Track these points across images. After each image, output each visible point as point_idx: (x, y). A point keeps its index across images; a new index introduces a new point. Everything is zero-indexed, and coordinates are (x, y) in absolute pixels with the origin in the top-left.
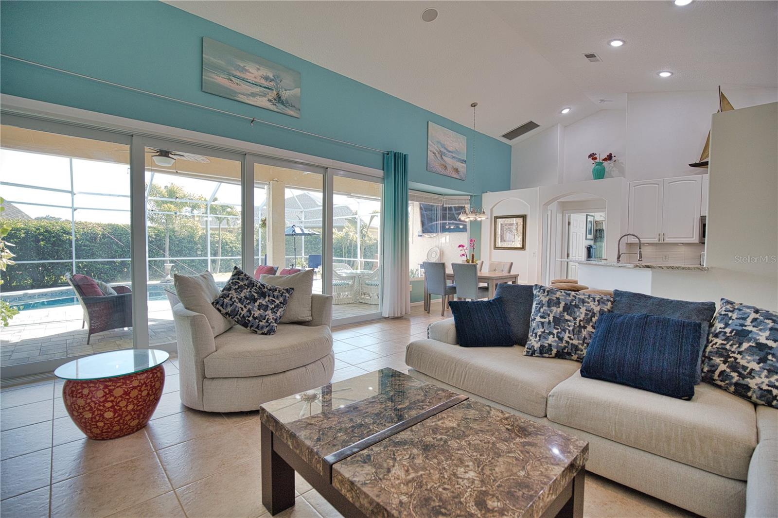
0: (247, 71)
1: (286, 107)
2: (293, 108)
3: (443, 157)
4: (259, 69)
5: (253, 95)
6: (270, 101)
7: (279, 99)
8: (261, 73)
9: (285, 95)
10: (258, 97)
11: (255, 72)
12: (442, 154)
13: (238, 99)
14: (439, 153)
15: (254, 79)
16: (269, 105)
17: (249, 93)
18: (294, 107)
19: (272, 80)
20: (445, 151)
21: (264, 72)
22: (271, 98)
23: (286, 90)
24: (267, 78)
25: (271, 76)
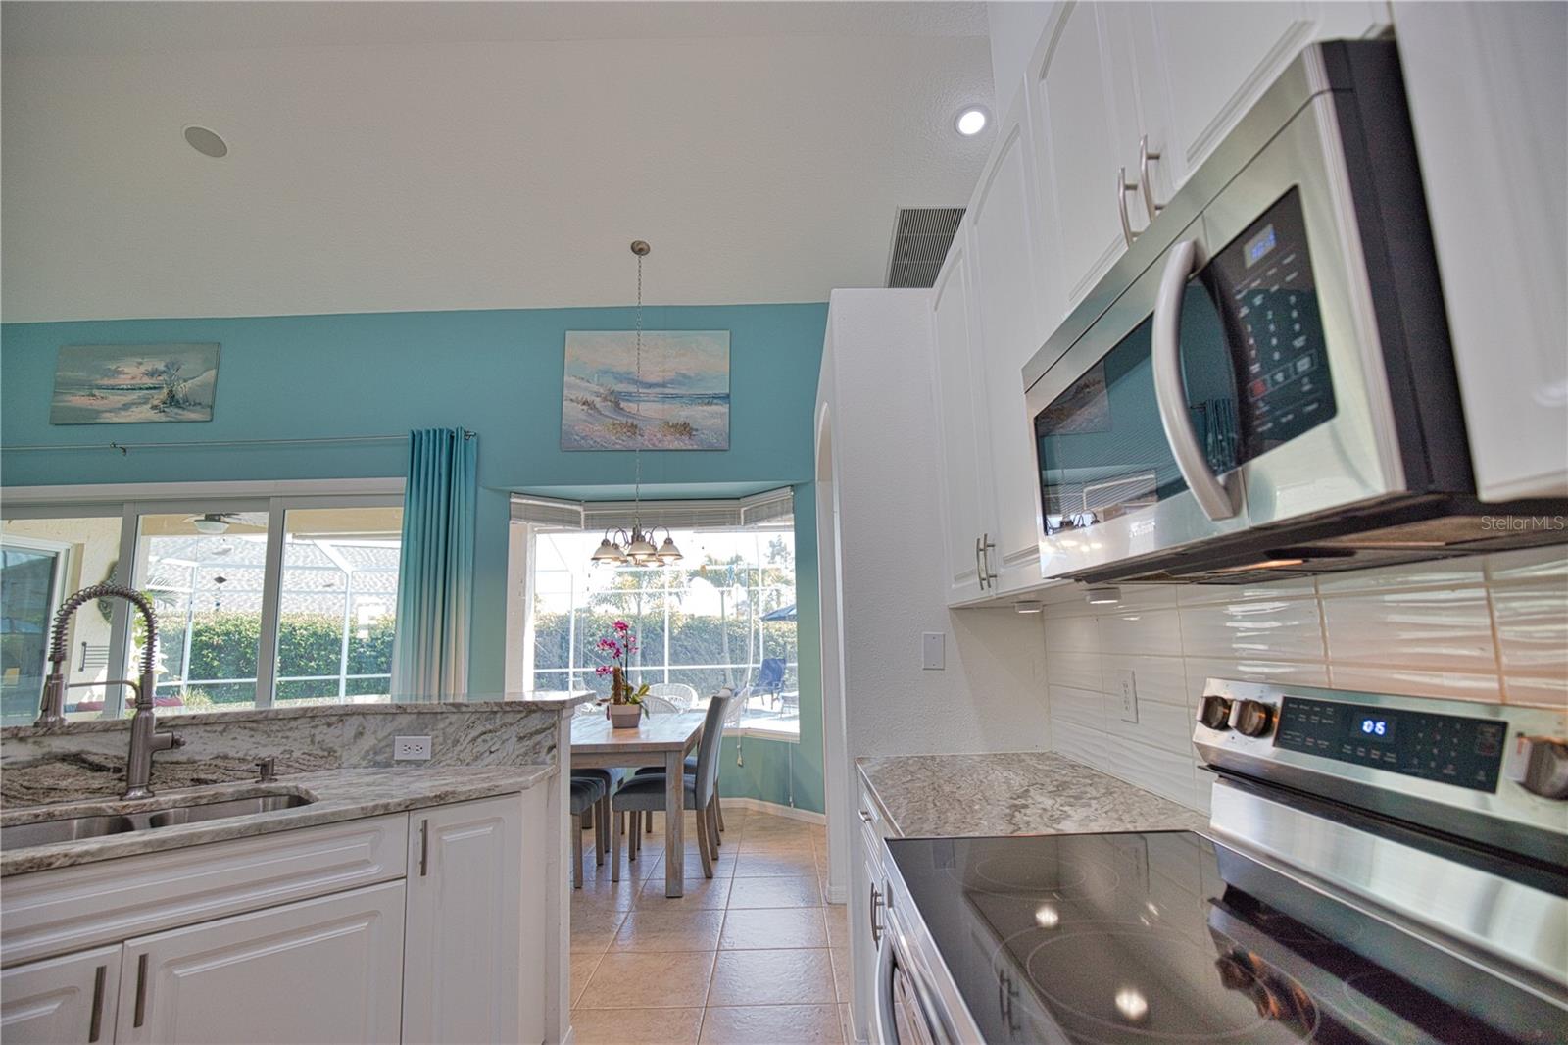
0: (120, 373)
1: (184, 409)
2: (199, 407)
3: (623, 404)
4: (141, 363)
5: (126, 407)
6: (154, 407)
7: (172, 400)
8: (143, 369)
9: (182, 389)
10: (134, 409)
11: (132, 371)
12: (616, 400)
13: (102, 420)
14: (605, 399)
15: (133, 382)
16: (154, 416)
17: (120, 405)
18: (200, 404)
19: (162, 373)
20: (632, 389)
21: (150, 364)
22: (156, 402)
23: (185, 381)
24: (152, 374)
25: (161, 367)
